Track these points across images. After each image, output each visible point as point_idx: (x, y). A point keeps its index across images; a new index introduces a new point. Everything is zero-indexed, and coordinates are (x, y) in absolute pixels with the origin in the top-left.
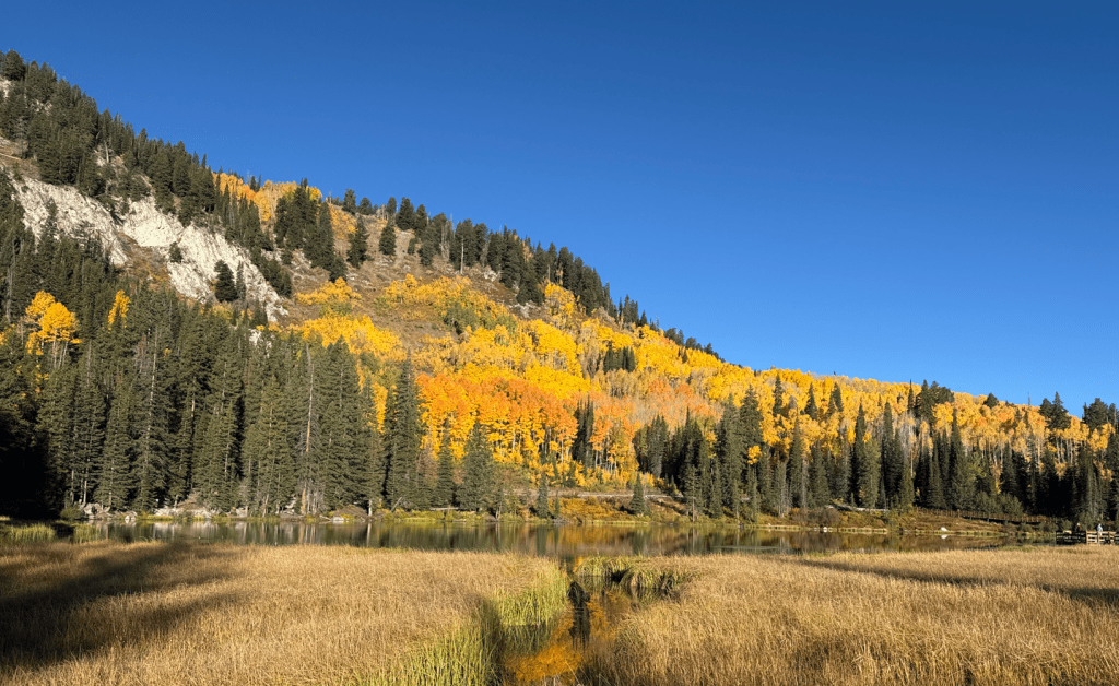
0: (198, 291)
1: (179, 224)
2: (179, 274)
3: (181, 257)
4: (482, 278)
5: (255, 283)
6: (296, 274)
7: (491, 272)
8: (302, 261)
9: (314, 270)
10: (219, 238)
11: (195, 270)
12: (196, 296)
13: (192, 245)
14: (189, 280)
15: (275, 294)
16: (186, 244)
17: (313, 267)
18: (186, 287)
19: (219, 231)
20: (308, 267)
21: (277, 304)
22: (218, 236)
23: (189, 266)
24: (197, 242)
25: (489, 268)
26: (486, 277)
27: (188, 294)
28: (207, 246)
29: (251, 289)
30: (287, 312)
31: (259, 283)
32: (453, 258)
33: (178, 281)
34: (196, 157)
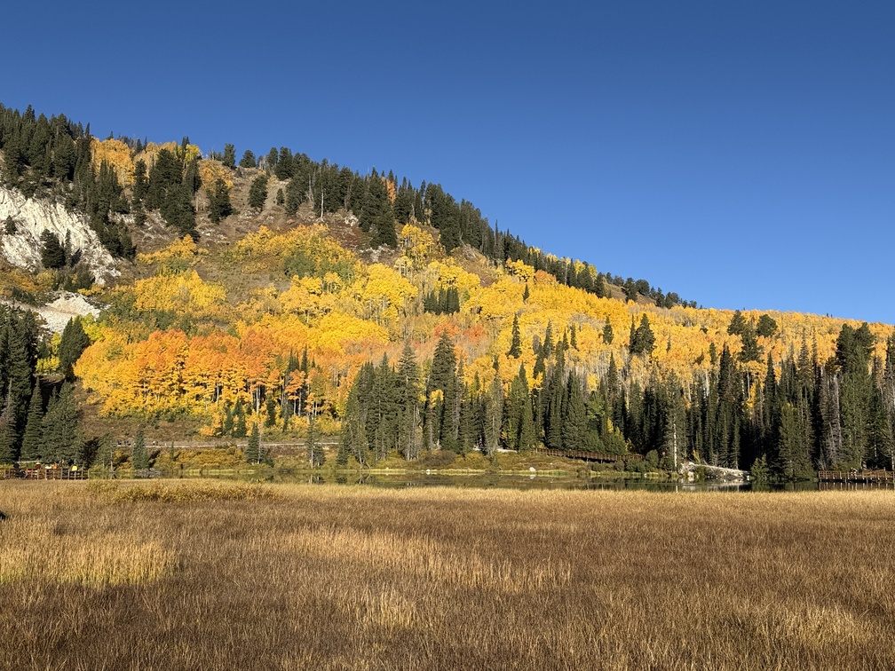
0: (28, 260)
1: (22, 197)
2: (11, 245)
3: (15, 229)
4: (342, 224)
5: (91, 248)
6: (147, 235)
7: (352, 217)
8: (157, 221)
9: (169, 229)
10: (60, 208)
11: (27, 240)
12: (25, 265)
13: (30, 216)
14: (21, 250)
15: (109, 257)
16: (24, 216)
17: (167, 226)
18: (18, 257)
19: (61, 200)
20: (163, 226)
21: (110, 266)
22: (58, 205)
23: (22, 237)
24: (35, 213)
25: (351, 212)
26: (347, 222)
27: (18, 264)
28: (46, 216)
29: (86, 254)
30: (120, 274)
31: (95, 247)
32: (317, 206)
33: (10, 252)
34: (80, 126)
